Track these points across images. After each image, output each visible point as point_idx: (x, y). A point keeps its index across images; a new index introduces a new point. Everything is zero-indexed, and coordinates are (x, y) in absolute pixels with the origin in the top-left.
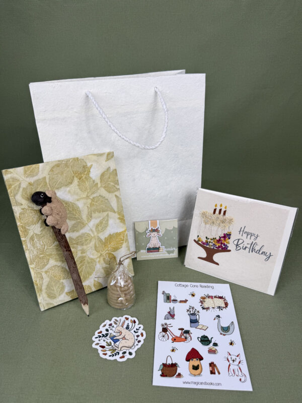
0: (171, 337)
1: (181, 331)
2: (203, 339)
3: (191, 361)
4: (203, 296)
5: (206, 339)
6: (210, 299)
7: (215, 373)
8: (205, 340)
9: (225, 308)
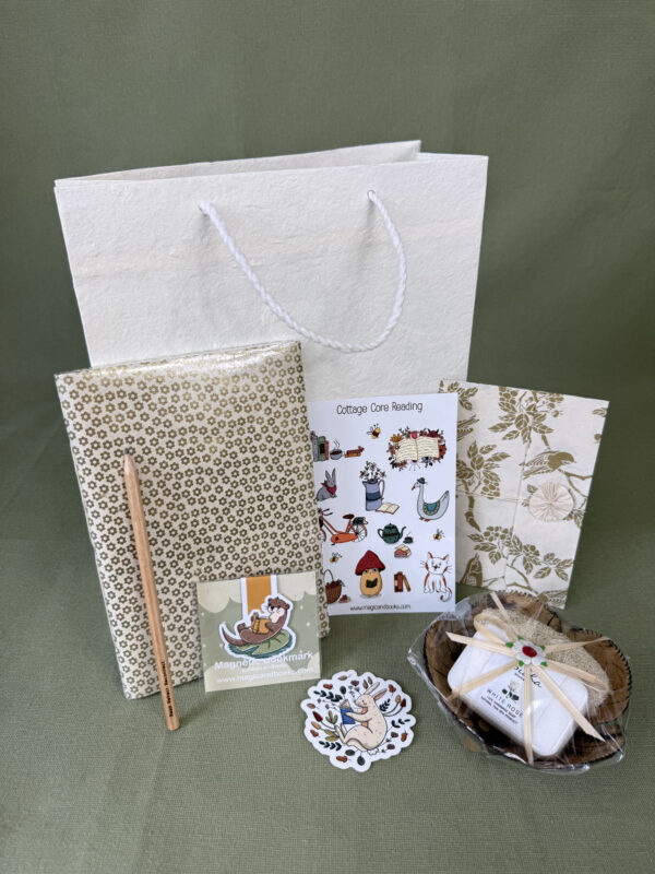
0: (329, 536)
1: (347, 520)
2: (388, 531)
3: (364, 574)
4: (397, 432)
5: (393, 531)
6: (411, 441)
7: (401, 590)
8: (391, 534)
9: (438, 459)
